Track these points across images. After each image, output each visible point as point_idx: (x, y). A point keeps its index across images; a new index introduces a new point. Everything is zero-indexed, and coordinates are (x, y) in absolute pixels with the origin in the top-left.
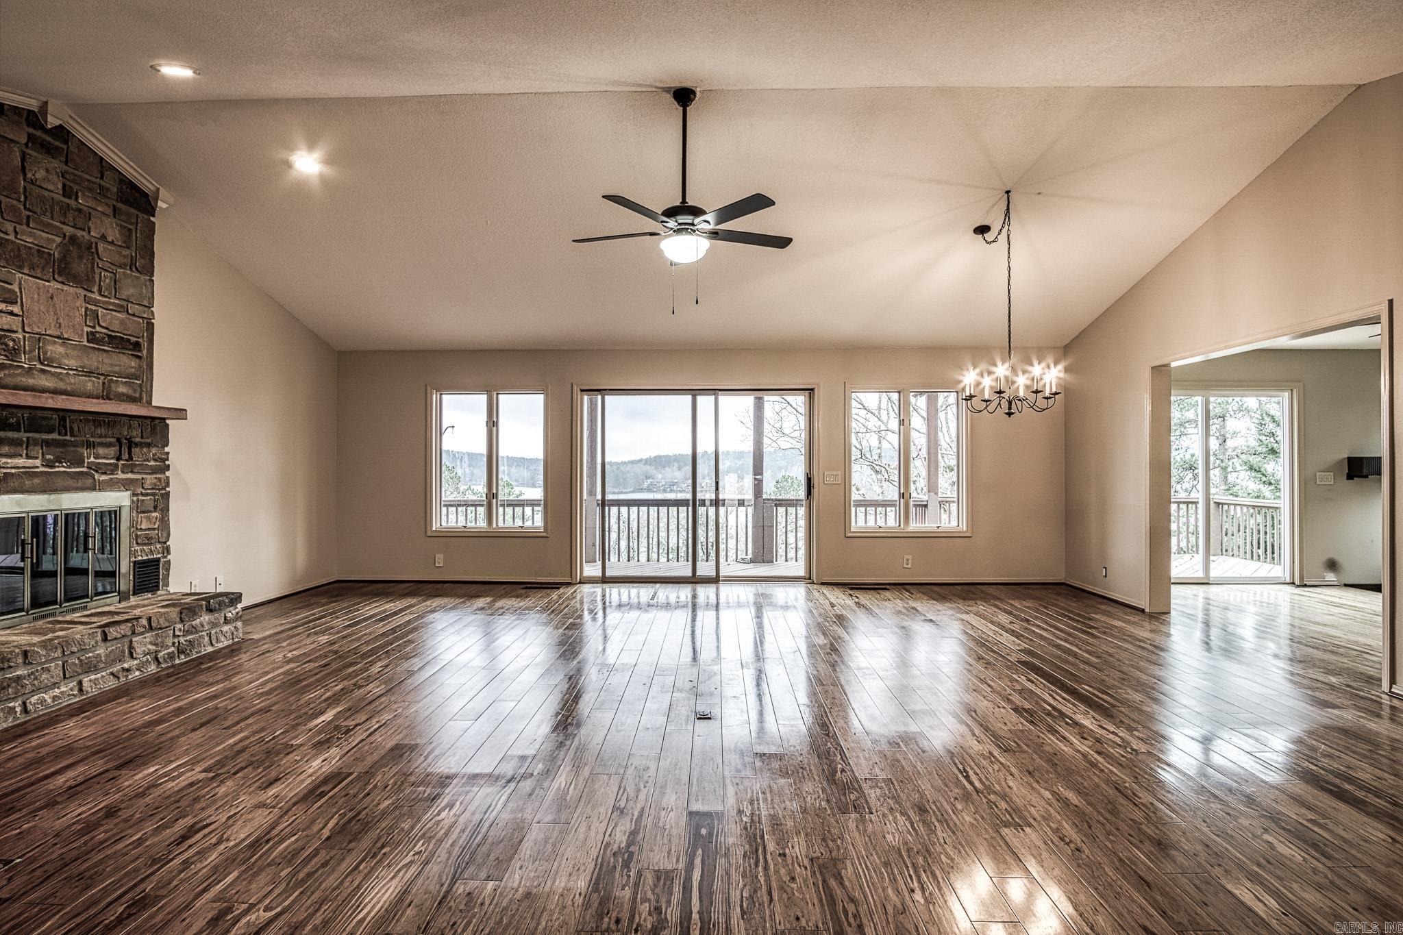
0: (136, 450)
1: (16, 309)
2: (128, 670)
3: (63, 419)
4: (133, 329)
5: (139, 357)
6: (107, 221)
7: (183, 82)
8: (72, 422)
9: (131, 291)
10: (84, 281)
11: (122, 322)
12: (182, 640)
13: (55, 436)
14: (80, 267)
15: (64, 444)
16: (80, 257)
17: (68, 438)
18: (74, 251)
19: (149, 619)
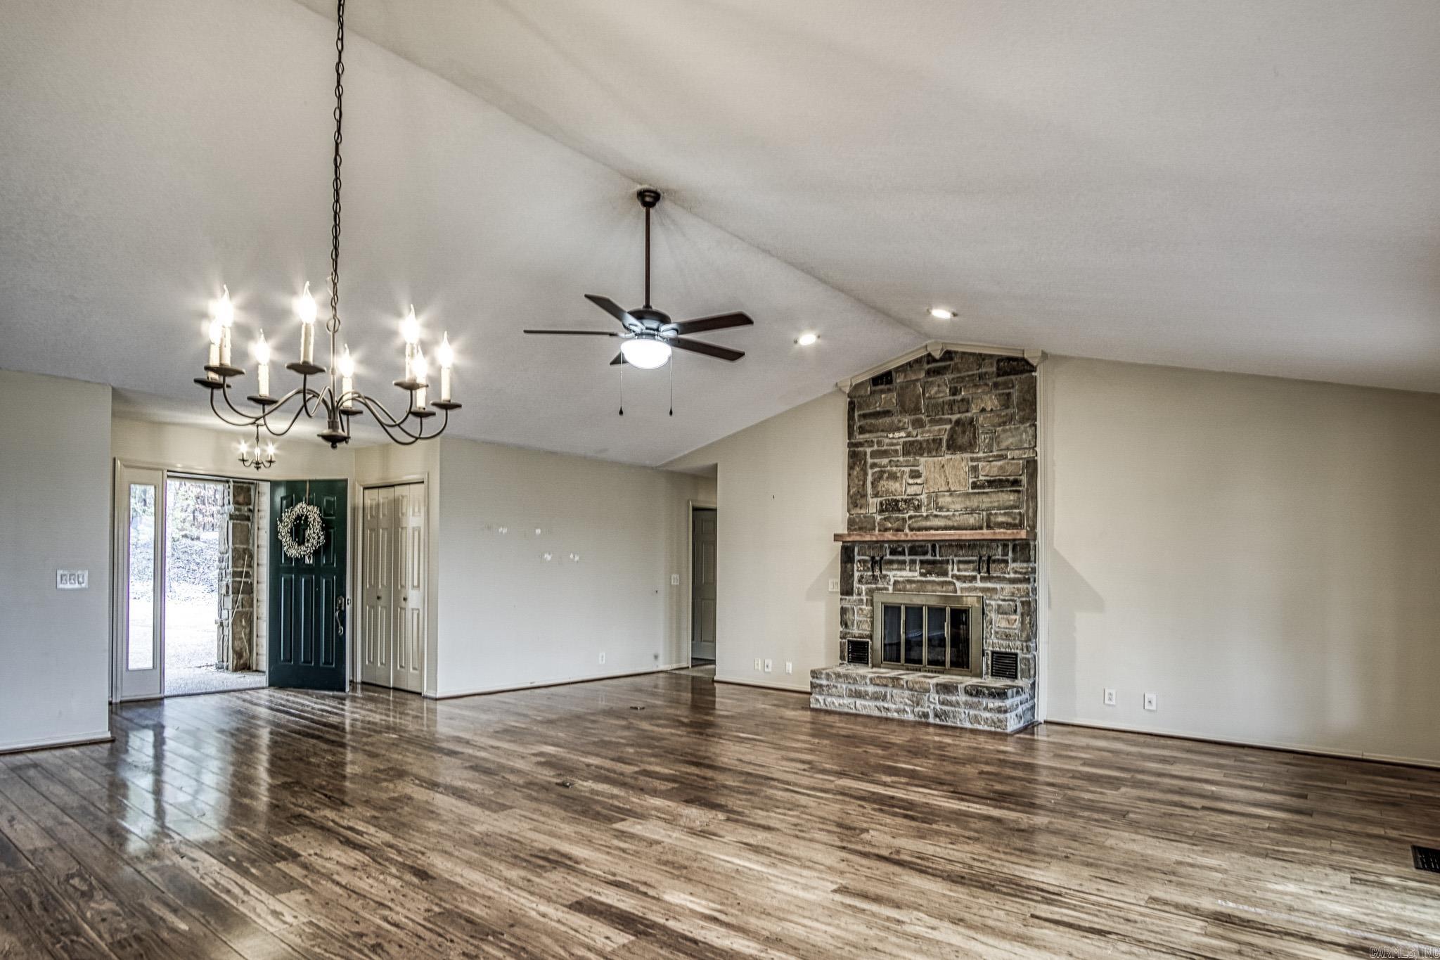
0: (992, 566)
1: (919, 481)
3: (934, 547)
4: (1011, 468)
5: (1018, 492)
6: (986, 397)
8: (940, 547)
9: (1011, 440)
10: (971, 446)
11: (1001, 468)
12: (938, 707)
13: (929, 557)
14: (962, 440)
15: (934, 562)
16: (964, 432)
17: (938, 558)
18: (959, 429)
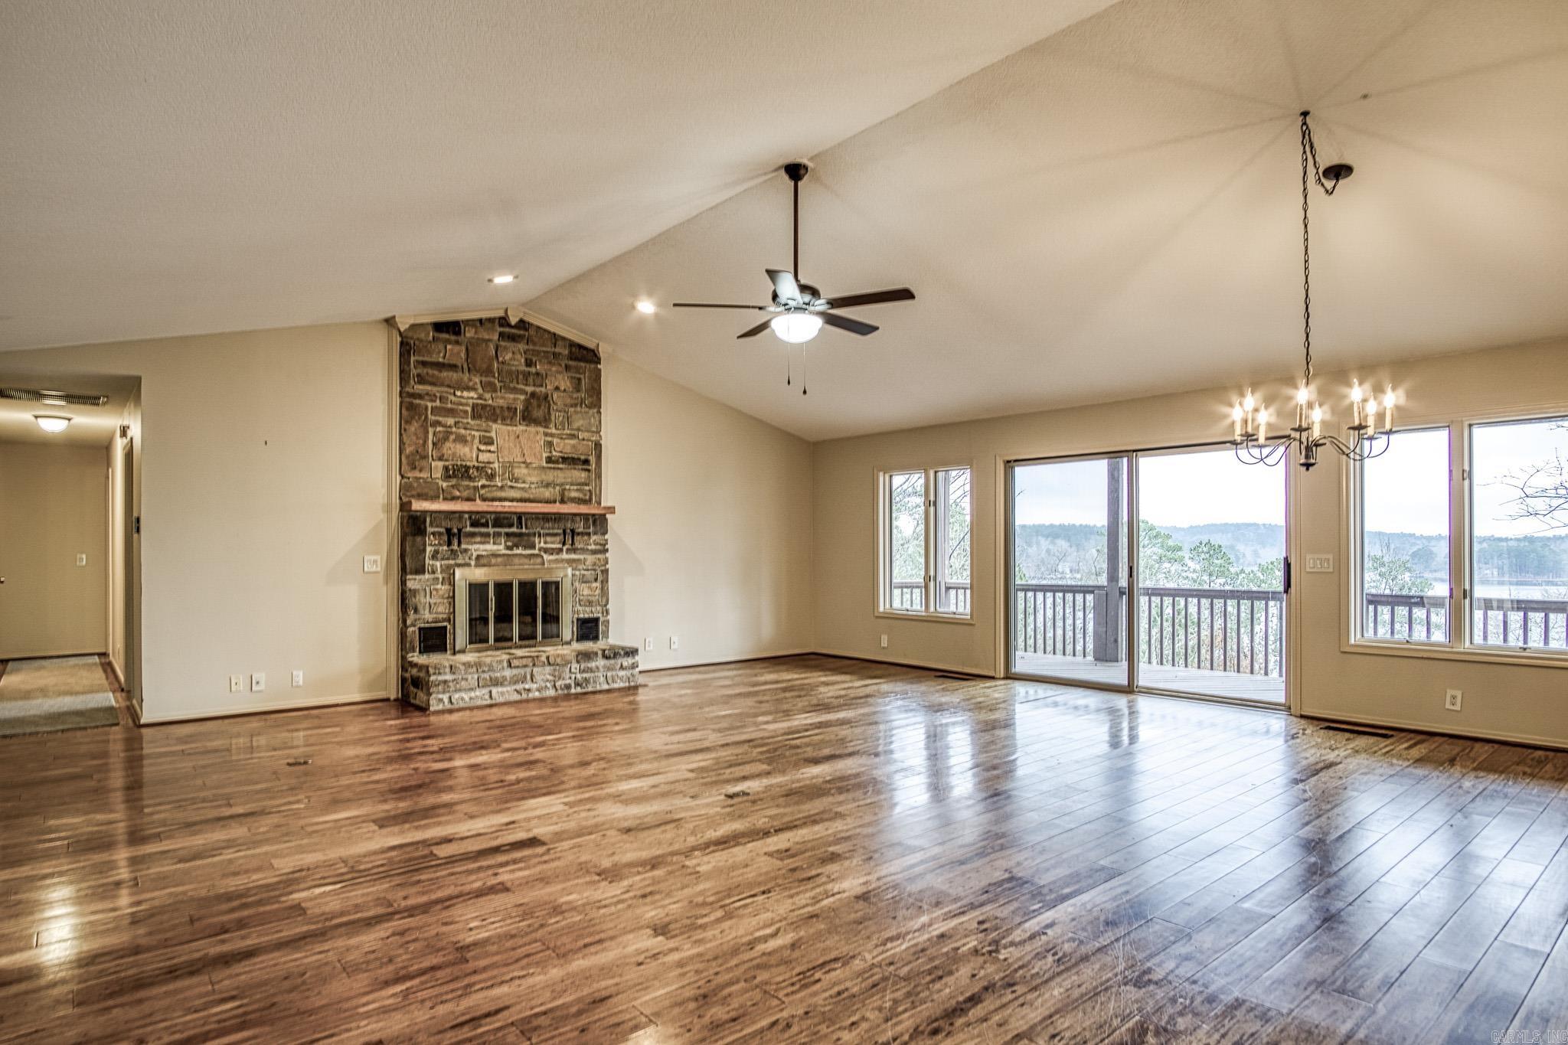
0: (577, 538)
1: (493, 448)
2: (529, 690)
3: (520, 519)
4: (582, 450)
5: (589, 471)
6: (560, 377)
7: (506, 286)
8: (526, 520)
9: (581, 422)
10: (545, 422)
11: (574, 446)
12: (579, 676)
13: (514, 530)
14: (538, 413)
15: (521, 535)
16: (539, 406)
17: (524, 530)
18: (534, 402)
19: (548, 658)
